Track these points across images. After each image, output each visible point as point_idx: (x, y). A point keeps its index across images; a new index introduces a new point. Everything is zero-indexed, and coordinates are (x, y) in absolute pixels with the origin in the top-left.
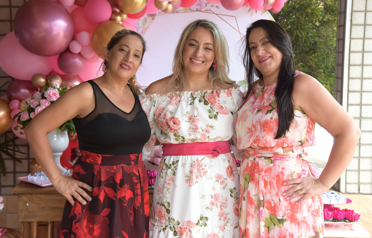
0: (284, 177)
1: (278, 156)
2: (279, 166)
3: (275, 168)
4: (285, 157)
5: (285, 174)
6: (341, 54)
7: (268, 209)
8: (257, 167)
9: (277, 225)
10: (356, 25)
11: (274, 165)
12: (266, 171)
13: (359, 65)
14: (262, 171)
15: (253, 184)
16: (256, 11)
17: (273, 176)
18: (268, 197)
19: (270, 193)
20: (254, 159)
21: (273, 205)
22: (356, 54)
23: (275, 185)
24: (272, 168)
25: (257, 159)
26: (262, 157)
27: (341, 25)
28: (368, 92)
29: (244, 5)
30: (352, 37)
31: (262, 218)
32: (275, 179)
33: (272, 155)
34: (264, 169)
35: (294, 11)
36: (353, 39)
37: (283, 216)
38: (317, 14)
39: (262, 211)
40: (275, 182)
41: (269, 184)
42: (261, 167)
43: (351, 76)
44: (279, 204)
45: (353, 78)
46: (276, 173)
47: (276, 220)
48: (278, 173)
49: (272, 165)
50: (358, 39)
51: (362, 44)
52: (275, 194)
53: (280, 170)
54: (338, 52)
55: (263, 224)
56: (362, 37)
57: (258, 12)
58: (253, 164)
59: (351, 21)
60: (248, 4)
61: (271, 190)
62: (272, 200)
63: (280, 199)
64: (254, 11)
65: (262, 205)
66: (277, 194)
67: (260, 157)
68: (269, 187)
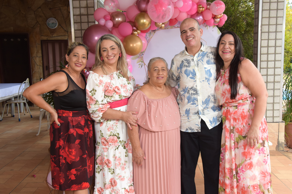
0: (245, 114)
1: (241, 104)
2: (241, 109)
3: (239, 111)
4: (244, 104)
5: (245, 112)
6: (256, 48)
7: (237, 132)
8: (229, 112)
9: (243, 140)
10: (264, 32)
11: (238, 109)
12: (234, 113)
13: (266, 54)
14: (232, 114)
15: (228, 121)
16: (210, 26)
17: (239, 115)
18: (237, 126)
19: (238, 124)
20: (227, 108)
21: (240, 130)
22: (264, 48)
23: (241, 119)
24: (237, 111)
25: (229, 108)
26: (232, 106)
27: (256, 32)
28: (271, 68)
29: (203, 24)
30: (262, 39)
31: (232, 139)
32: (240, 116)
33: (237, 104)
34: (233, 113)
35: (230, 26)
36: (262, 40)
37: (245, 135)
38: (243, 27)
39: (232, 135)
40: (240, 118)
41: (237, 119)
42: (231, 112)
43: (261, 60)
44: (244, 128)
45: (263, 61)
46: (240, 113)
47: (242, 137)
48: (241, 113)
49: (237, 110)
50: (265, 40)
51: (267, 43)
52: (241, 124)
53: (242, 111)
54: (255, 47)
55: (233, 141)
56: (267, 39)
57: (210, 27)
58: (226, 111)
59: (261, 30)
60: (205, 23)
61: (239, 122)
62: (240, 127)
63: (244, 126)
64: (209, 27)
65: (232, 132)
66: (242, 124)
67: (231, 107)
68: (237, 121)
